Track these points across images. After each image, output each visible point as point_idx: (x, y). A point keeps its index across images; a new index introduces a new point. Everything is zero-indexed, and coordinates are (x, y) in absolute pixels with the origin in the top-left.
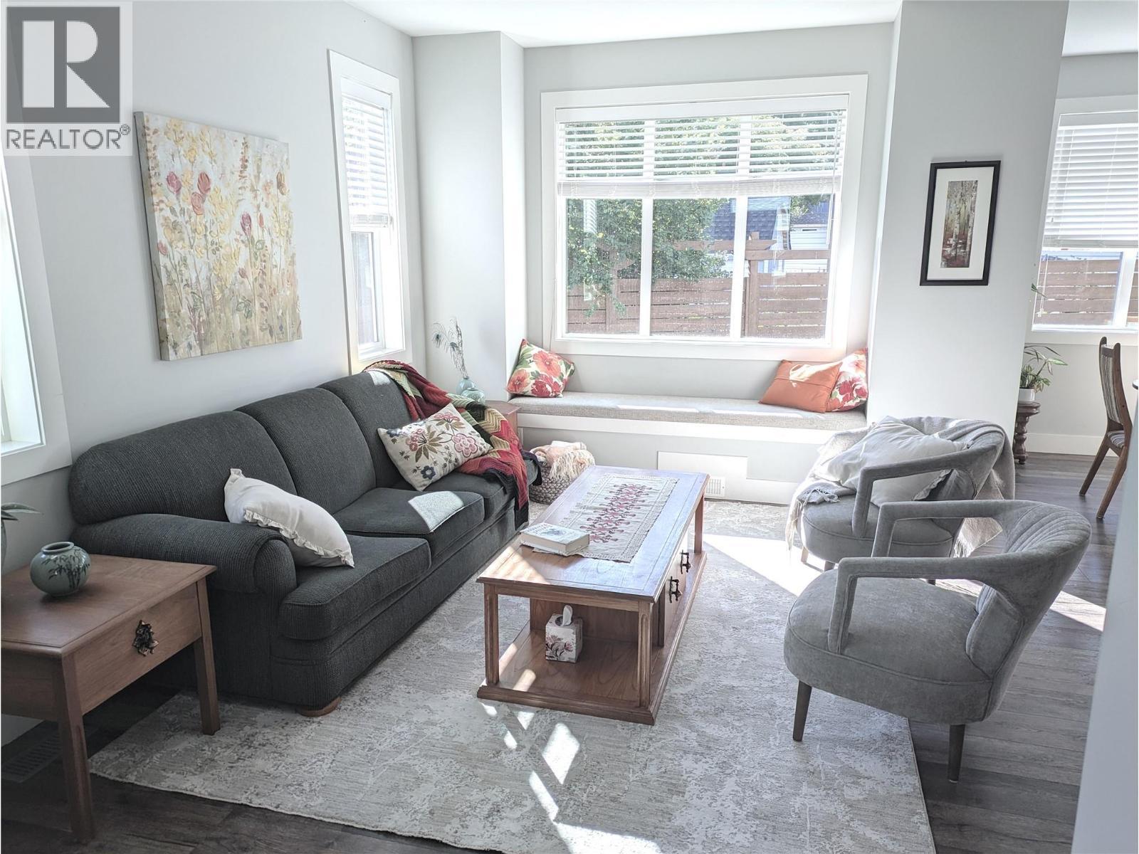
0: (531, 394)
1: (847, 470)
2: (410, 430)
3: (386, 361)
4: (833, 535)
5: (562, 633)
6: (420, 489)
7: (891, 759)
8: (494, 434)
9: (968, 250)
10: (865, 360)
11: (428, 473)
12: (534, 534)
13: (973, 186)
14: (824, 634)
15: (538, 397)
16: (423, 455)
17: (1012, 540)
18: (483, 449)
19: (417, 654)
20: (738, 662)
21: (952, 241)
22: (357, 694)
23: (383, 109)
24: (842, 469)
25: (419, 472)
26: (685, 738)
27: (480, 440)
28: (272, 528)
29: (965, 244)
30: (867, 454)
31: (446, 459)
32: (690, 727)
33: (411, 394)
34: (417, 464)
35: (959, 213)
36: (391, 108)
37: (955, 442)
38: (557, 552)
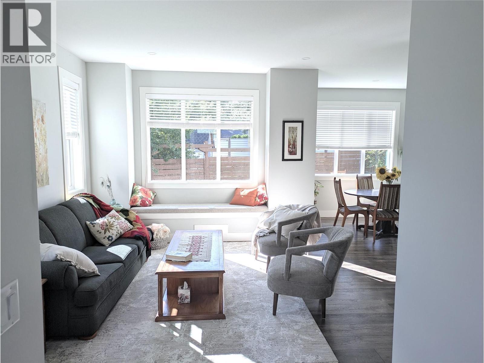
0: (140, 205)
1: (270, 224)
2: (100, 221)
3: (83, 193)
4: (270, 247)
5: (184, 292)
6: (107, 246)
7: (304, 315)
8: (134, 221)
9: (296, 149)
10: (265, 187)
11: (110, 238)
12: (171, 255)
13: (296, 128)
14: (282, 275)
15: (143, 206)
16: (107, 231)
17: (330, 239)
18: (131, 228)
19: (122, 311)
20: (246, 294)
21: (291, 146)
22: (103, 329)
23: (75, 90)
24: (268, 224)
25: (106, 238)
26: (238, 321)
27: (129, 224)
28: (68, 261)
29: (295, 147)
30: (277, 218)
31: (117, 232)
32: (238, 317)
33: (96, 207)
34: (105, 235)
35: (292, 137)
36: (79, 89)
37: (303, 212)
38: (182, 261)
